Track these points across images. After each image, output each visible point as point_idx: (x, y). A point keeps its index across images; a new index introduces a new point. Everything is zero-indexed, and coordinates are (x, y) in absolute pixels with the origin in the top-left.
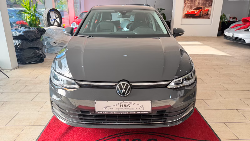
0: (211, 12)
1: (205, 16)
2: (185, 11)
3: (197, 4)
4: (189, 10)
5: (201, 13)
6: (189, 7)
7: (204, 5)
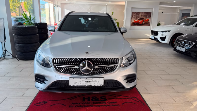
0: (150, 21)
1: (147, 24)
3: (140, 16)
5: (143, 22)
6: (135, 18)
7: (146, 16)
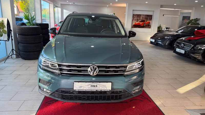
0: (151, 24)
2: (133, 23)
3: (141, 18)
4: (136, 22)
6: (136, 20)
7: (147, 19)
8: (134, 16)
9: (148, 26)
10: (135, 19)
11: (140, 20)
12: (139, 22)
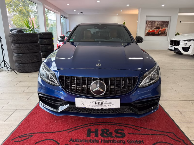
0: (167, 31)
3: (156, 25)
4: (150, 29)
7: (162, 25)
8: (148, 23)
9: (164, 34)
10: (148, 25)
11: (154, 27)
12: (154, 29)
